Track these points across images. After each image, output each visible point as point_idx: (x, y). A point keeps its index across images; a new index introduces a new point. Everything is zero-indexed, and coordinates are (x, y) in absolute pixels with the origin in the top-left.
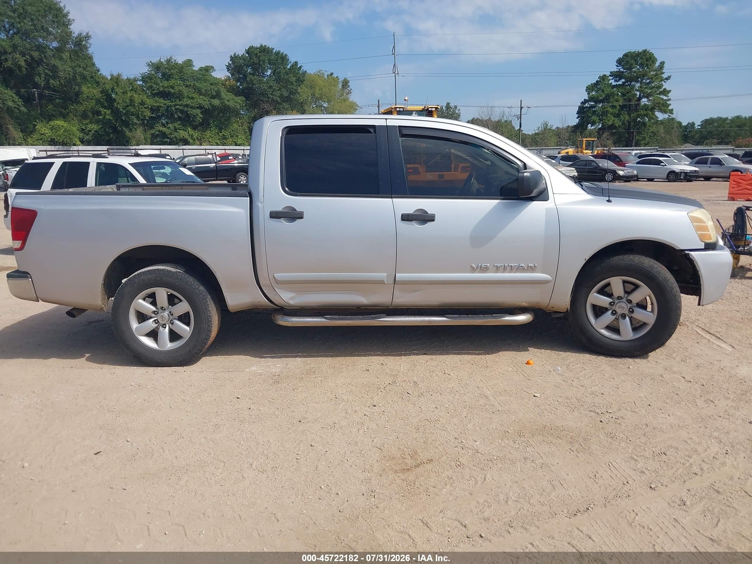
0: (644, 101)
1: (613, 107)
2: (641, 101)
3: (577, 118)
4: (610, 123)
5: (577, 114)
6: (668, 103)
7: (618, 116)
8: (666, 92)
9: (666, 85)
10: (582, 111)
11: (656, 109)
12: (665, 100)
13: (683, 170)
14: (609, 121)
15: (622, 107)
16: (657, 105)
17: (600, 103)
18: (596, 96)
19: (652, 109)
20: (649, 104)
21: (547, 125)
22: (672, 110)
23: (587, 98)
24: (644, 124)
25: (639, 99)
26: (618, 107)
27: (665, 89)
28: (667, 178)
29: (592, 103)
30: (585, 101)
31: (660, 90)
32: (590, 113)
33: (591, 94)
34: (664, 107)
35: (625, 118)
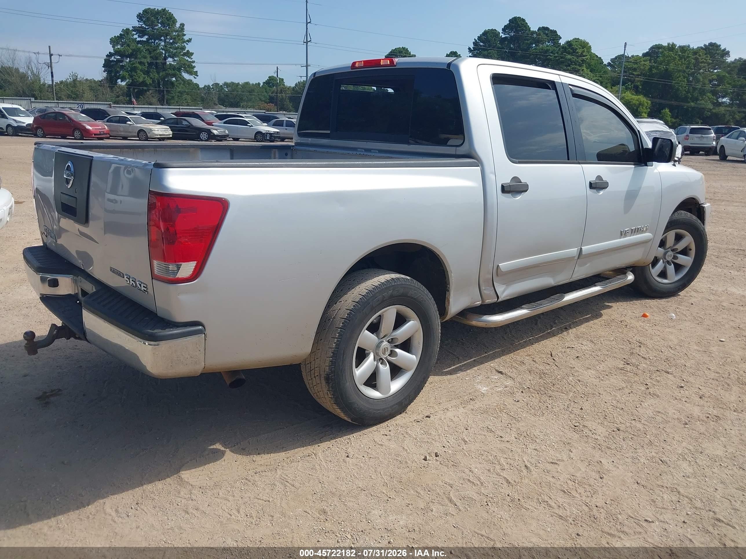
0: (170, 61)
1: (141, 63)
2: (167, 61)
3: (104, 72)
4: (141, 80)
5: (103, 67)
6: (193, 65)
7: (147, 73)
8: (189, 54)
9: (189, 47)
10: (108, 65)
11: (182, 70)
12: (190, 62)
13: (269, 131)
14: (139, 77)
15: (150, 64)
16: (183, 66)
17: (127, 58)
18: (122, 51)
19: (179, 70)
20: (175, 64)
21: (77, 76)
22: (197, 72)
23: (112, 51)
24: (172, 83)
25: (165, 58)
26: (146, 64)
27: (188, 51)
28: (255, 138)
29: (119, 57)
30: (110, 55)
31: (184, 51)
32: (118, 67)
33: (116, 47)
34: (190, 68)
35: (154, 76)
